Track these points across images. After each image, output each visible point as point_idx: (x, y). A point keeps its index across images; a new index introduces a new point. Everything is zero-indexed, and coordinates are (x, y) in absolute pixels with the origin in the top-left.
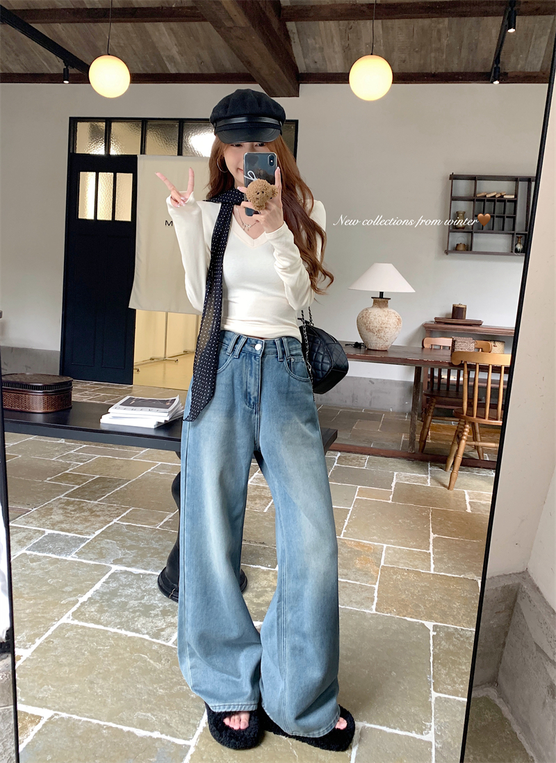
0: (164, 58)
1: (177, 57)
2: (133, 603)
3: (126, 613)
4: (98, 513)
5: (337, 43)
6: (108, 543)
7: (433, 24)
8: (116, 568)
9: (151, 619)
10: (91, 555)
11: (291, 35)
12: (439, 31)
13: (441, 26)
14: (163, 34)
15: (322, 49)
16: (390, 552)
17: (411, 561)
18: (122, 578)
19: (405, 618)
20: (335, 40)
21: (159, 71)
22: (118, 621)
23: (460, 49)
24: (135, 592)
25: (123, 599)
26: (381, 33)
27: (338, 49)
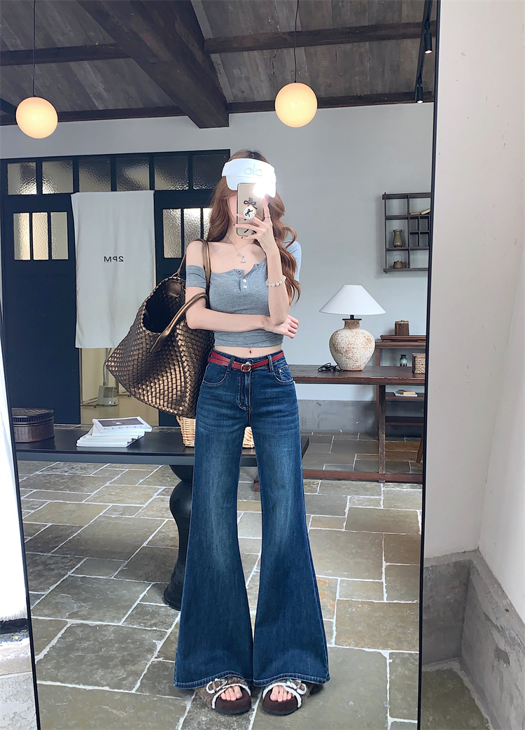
0: (91, 96)
1: (104, 93)
2: (90, 656)
3: (84, 666)
4: (52, 567)
5: (262, 72)
6: (63, 598)
7: (354, 49)
8: (71, 622)
9: (110, 670)
10: (46, 612)
11: (216, 67)
12: (361, 55)
13: (363, 50)
14: (87, 72)
15: (247, 79)
16: (344, 585)
17: (364, 593)
18: (78, 631)
19: (364, 649)
20: (260, 69)
21: (87, 108)
22: (76, 675)
23: (383, 71)
24: (92, 644)
25: (80, 653)
26: (305, 59)
27: (264, 77)
